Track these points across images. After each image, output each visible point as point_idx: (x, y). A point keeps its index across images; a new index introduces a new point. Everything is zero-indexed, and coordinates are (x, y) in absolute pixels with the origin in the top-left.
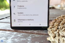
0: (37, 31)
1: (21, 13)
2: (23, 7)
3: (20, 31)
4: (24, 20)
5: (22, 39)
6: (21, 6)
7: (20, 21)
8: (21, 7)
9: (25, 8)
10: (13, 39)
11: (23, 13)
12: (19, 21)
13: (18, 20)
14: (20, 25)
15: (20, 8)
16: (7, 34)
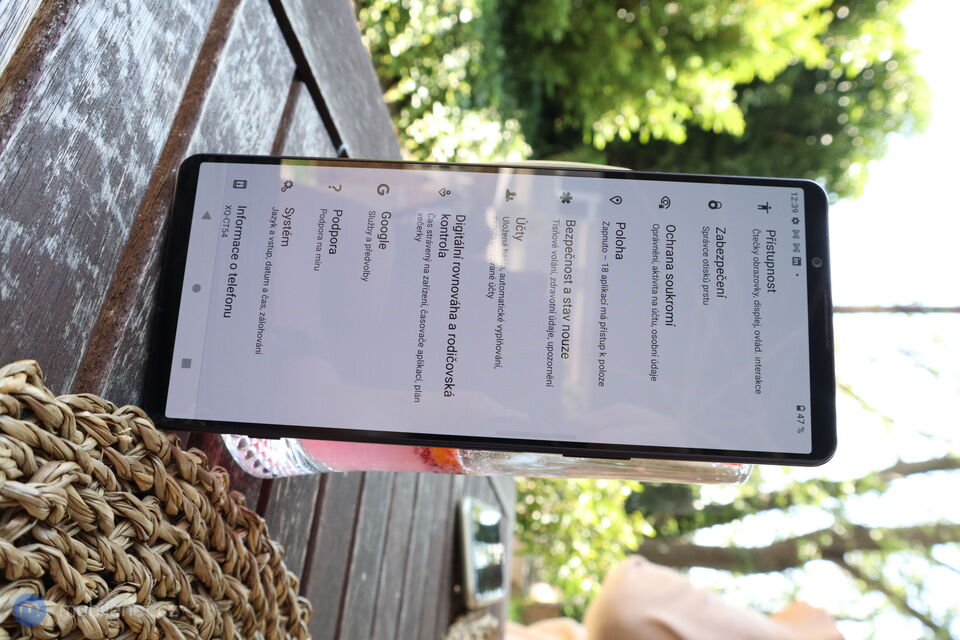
0: (142, 335)
1: (286, 233)
2: (326, 245)
3: (163, 218)
4: (236, 245)
5: (64, 200)
6: (335, 230)
7: (233, 218)
8: (327, 236)
9: (318, 263)
10: (72, 140)
11: (286, 243)
12: (235, 211)
13: (242, 208)
14: (207, 216)
15: (322, 223)
16: (138, 119)
